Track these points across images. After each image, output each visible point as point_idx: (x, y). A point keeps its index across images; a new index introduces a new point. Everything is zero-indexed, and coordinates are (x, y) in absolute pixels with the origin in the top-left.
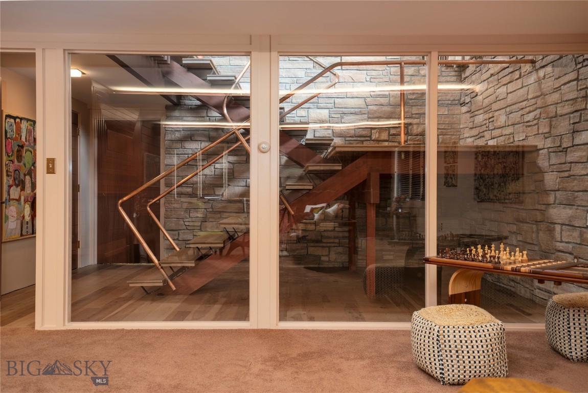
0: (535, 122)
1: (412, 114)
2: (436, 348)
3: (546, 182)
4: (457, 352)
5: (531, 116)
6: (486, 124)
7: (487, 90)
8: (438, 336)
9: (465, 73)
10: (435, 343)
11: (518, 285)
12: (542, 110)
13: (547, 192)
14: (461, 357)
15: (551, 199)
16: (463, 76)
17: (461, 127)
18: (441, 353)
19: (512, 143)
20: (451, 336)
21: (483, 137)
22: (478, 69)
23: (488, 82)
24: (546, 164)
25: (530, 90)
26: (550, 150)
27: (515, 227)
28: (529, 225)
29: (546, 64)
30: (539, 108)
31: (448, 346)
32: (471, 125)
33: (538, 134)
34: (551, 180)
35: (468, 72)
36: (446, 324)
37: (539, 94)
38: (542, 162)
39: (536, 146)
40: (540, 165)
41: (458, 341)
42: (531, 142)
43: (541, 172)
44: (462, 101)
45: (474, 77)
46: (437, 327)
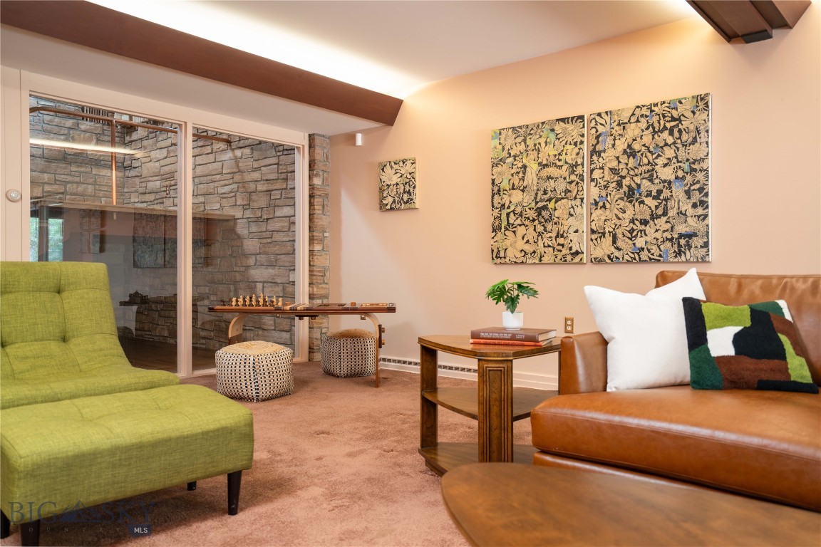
0: (233, 194)
1: (71, 171)
2: (252, 373)
3: (245, 247)
4: (269, 373)
5: (226, 189)
6: (166, 191)
7: (166, 157)
8: (254, 364)
9: (131, 136)
10: (251, 370)
11: (211, 341)
12: (240, 185)
13: (246, 256)
14: (272, 377)
15: (251, 261)
16: (128, 139)
17: (125, 190)
18: (256, 377)
19: (203, 211)
20: (264, 362)
21: (163, 203)
22: (151, 136)
23: (168, 151)
24: (246, 232)
25: (225, 165)
26: (250, 220)
27: (207, 288)
28: (226, 286)
29: (242, 146)
30: (237, 183)
31: (262, 370)
32: (141, 190)
33: (236, 205)
34: (251, 245)
35: (135, 136)
36: (257, 353)
37: (236, 170)
38: (241, 229)
39: (234, 216)
40: (239, 232)
41: (269, 365)
42: (229, 212)
43: (239, 237)
44: (126, 164)
45: (145, 143)
46: (252, 357)
